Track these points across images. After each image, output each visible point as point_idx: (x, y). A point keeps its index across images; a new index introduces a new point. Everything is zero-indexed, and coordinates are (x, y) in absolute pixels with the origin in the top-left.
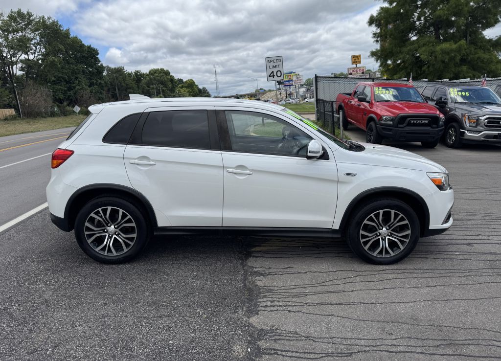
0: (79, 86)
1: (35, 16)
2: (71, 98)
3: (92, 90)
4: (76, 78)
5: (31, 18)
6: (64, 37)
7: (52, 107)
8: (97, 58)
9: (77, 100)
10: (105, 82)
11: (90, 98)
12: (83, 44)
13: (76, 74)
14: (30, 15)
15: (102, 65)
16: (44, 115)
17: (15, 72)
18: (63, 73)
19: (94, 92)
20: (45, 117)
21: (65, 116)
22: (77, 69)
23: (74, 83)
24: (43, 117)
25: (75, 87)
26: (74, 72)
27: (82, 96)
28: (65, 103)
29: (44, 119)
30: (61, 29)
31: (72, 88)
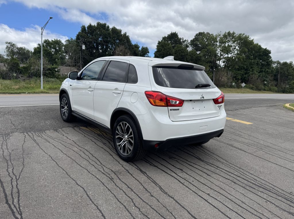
0: (252, 72)
1: (236, 34)
2: (245, 78)
3: (261, 75)
4: (252, 67)
5: (234, 35)
6: (250, 44)
7: (232, 83)
8: (269, 56)
9: (248, 80)
10: (272, 71)
11: (257, 79)
12: (261, 48)
13: (252, 65)
14: (234, 33)
15: (271, 60)
16: (226, 86)
17: (220, 64)
18: (244, 64)
19: (261, 76)
20: (226, 88)
21: (238, 88)
22: (254, 62)
23: (249, 70)
24: (224, 87)
25: (249, 73)
26: (251, 64)
27: (252, 78)
28: (240, 81)
29: (225, 89)
30: (250, 40)
31: (248, 73)
